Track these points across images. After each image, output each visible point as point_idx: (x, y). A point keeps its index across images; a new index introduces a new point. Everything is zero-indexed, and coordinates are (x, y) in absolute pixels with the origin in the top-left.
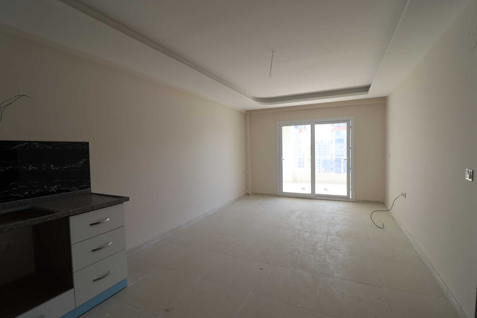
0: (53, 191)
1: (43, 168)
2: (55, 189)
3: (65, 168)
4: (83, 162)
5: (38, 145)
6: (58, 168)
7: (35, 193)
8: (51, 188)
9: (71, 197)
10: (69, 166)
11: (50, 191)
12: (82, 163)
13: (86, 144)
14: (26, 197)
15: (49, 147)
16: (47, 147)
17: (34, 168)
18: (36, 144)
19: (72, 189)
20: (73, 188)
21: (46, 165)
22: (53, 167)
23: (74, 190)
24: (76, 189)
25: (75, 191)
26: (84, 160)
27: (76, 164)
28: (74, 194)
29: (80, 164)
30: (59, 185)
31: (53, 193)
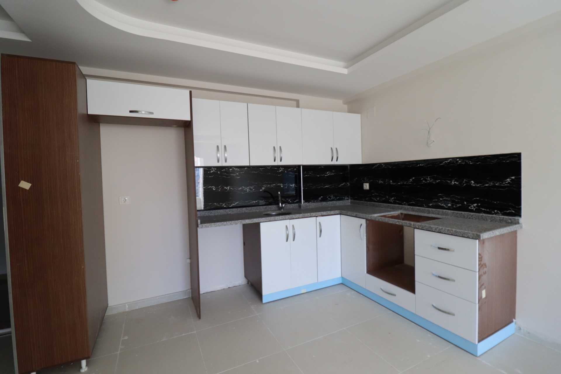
0: (472, 209)
1: (464, 184)
2: (474, 207)
3: (487, 185)
4: (510, 179)
5: (460, 160)
6: (478, 185)
7: (456, 207)
8: (470, 206)
9: (490, 220)
10: (491, 183)
11: (470, 208)
12: (509, 181)
13: (516, 155)
14: (449, 209)
15: (470, 162)
16: (468, 163)
17: (456, 182)
18: (458, 160)
19: (494, 212)
20: (496, 211)
21: (467, 181)
22: (473, 184)
23: (496, 214)
24: (499, 213)
25: (498, 215)
26: (513, 178)
27: (501, 183)
28: (494, 219)
29: (507, 182)
30: (479, 204)
31: (472, 211)
